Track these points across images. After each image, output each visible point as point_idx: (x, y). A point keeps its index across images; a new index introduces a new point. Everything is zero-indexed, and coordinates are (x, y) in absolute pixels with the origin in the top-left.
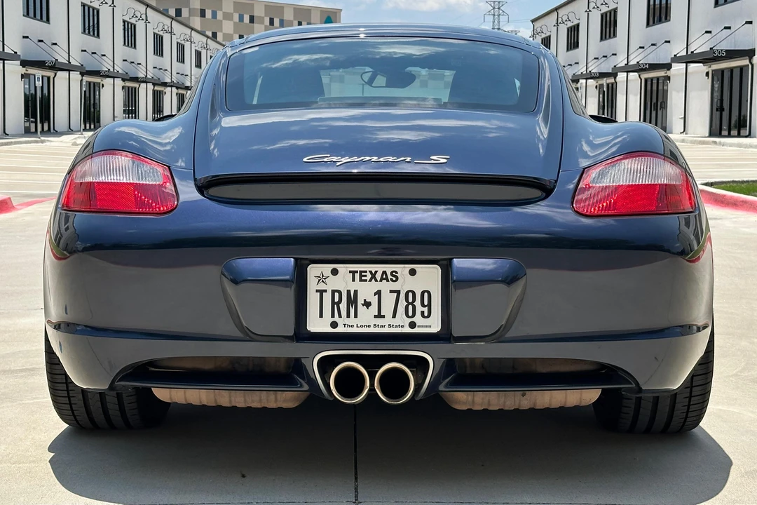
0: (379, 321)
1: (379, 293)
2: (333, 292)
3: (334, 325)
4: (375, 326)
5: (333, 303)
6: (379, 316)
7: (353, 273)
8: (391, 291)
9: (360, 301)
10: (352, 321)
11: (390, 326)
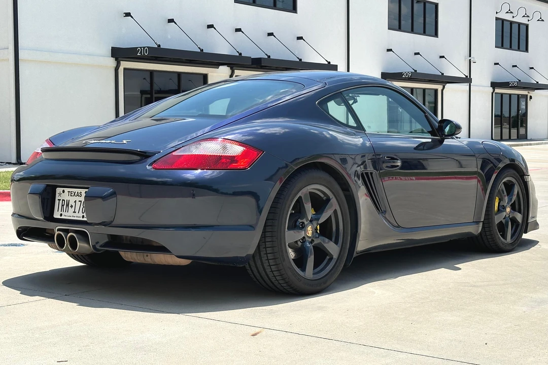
0: (74, 214)
1: (75, 202)
2: (63, 200)
3: (61, 215)
4: (73, 216)
5: (62, 205)
6: (75, 212)
7: (69, 192)
8: (79, 201)
9: (70, 205)
10: (66, 214)
11: (77, 217)
